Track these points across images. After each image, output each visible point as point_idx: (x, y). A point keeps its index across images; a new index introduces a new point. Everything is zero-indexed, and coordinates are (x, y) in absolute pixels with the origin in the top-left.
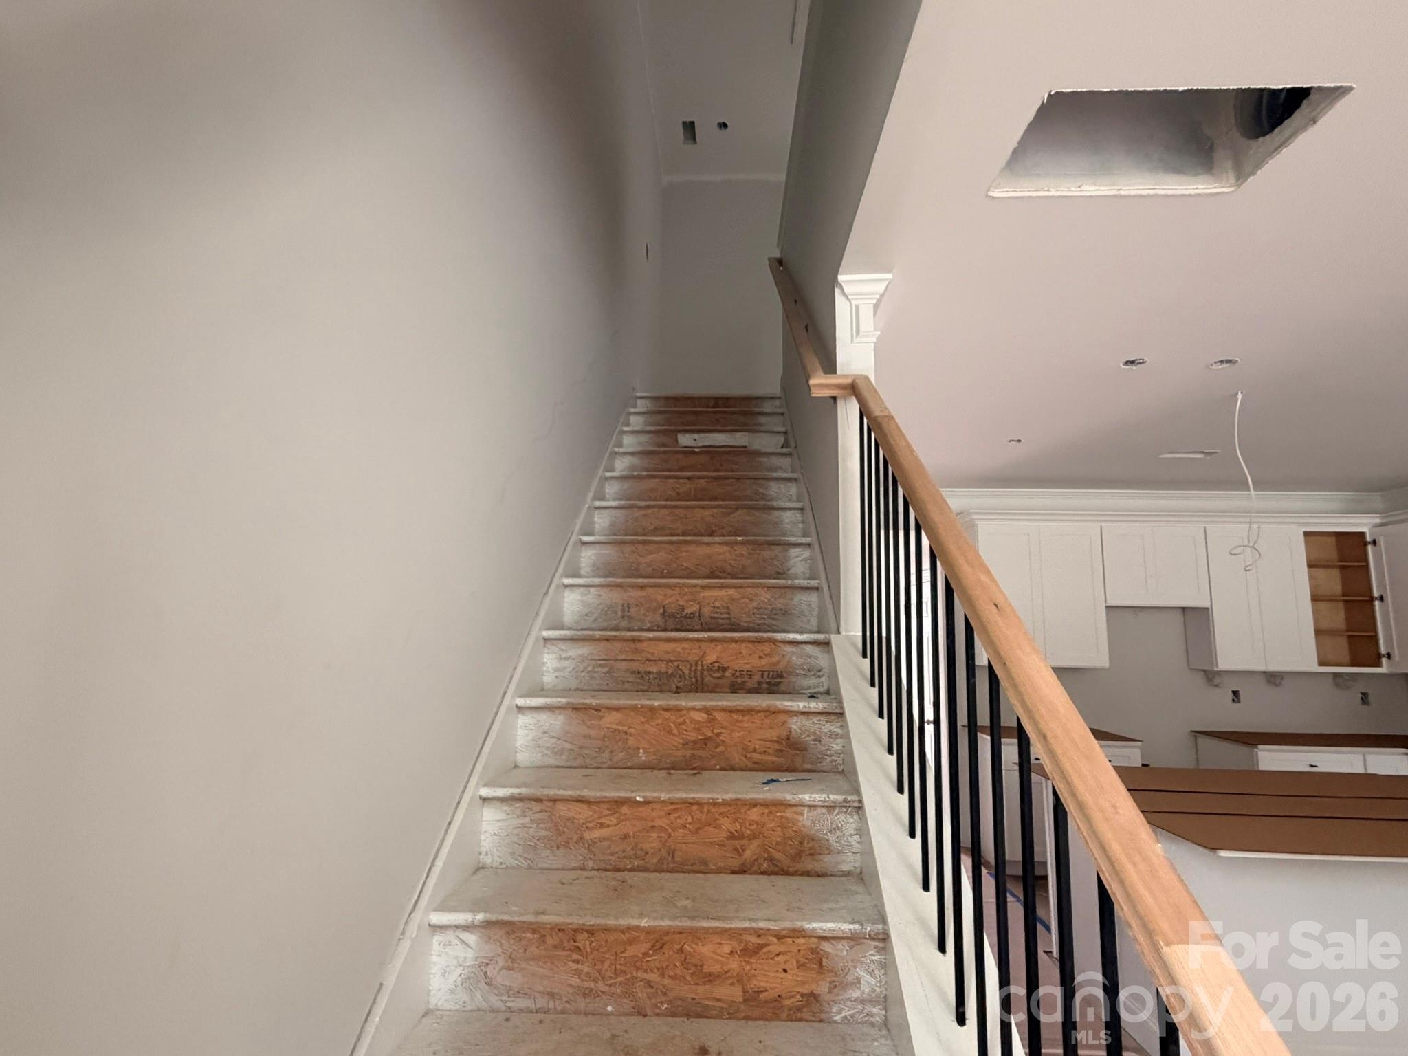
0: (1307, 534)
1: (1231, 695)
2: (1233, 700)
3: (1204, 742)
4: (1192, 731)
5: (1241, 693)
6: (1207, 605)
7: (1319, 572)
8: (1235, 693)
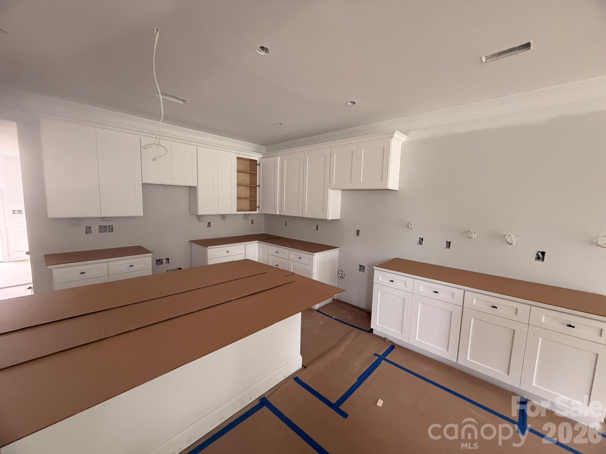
0: (238, 158)
1: (207, 224)
2: (208, 226)
3: (194, 245)
4: (190, 241)
5: (211, 224)
6: (195, 185)
7: (242, 175)
8: (209, 223)
